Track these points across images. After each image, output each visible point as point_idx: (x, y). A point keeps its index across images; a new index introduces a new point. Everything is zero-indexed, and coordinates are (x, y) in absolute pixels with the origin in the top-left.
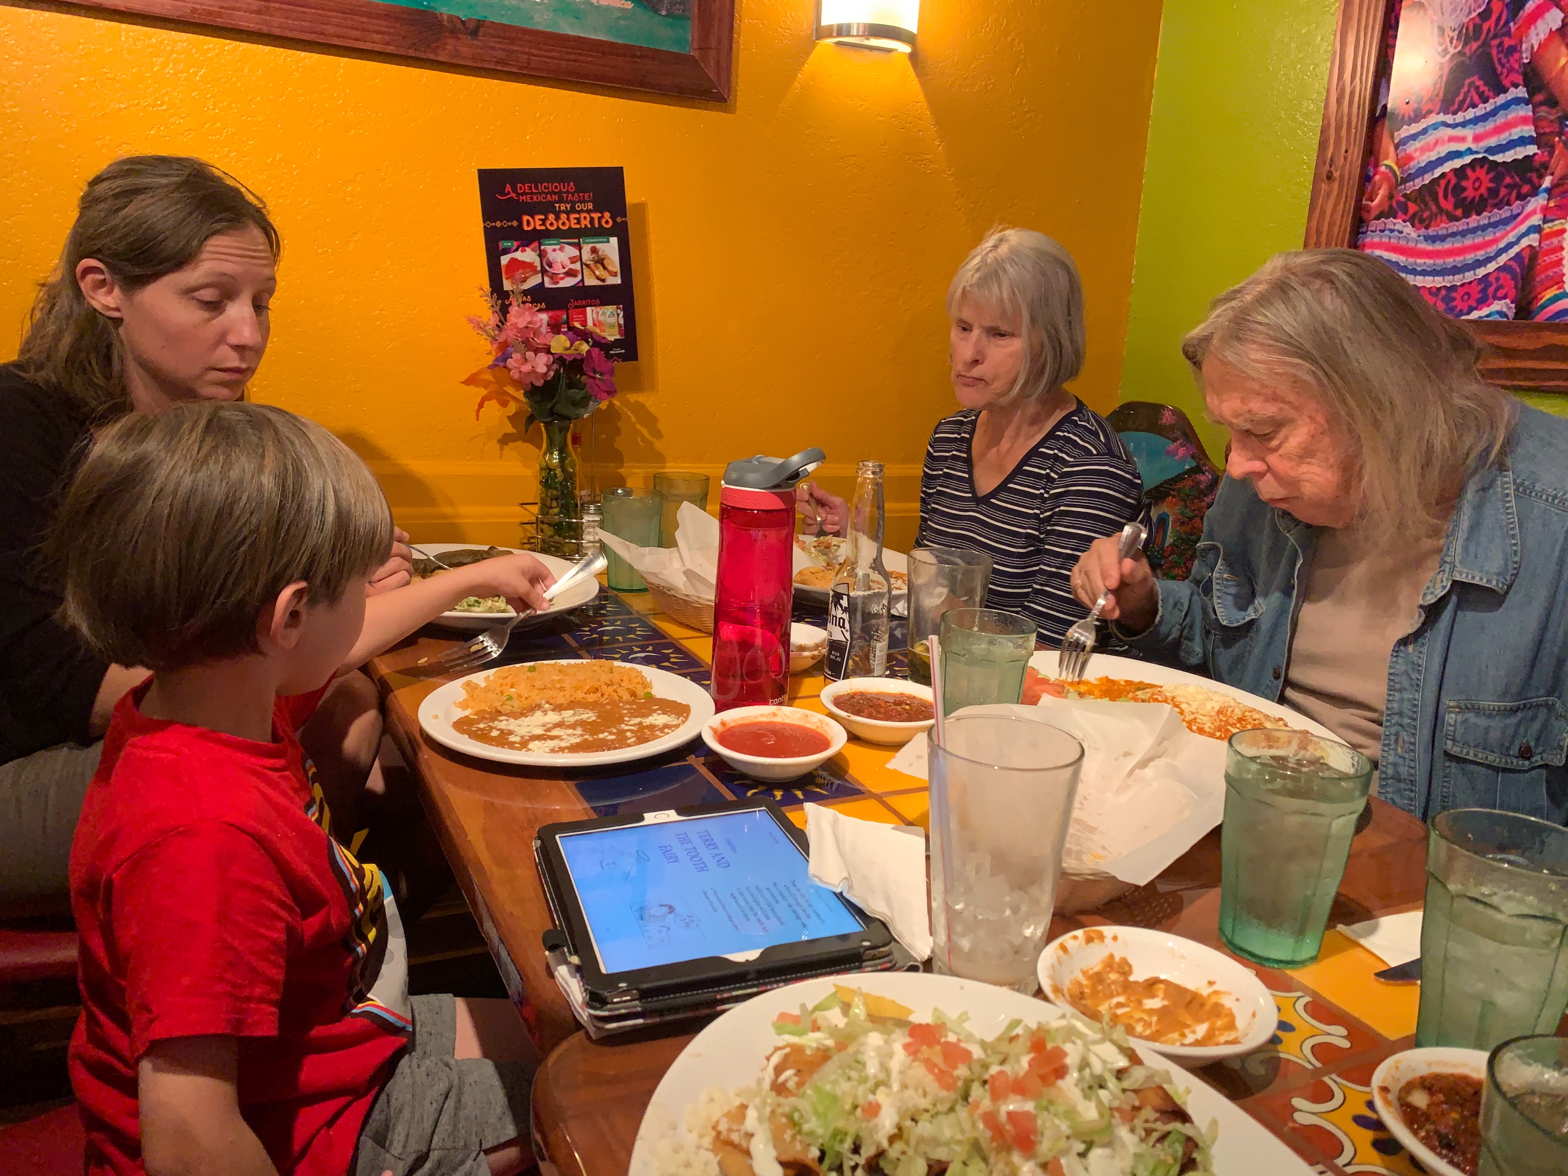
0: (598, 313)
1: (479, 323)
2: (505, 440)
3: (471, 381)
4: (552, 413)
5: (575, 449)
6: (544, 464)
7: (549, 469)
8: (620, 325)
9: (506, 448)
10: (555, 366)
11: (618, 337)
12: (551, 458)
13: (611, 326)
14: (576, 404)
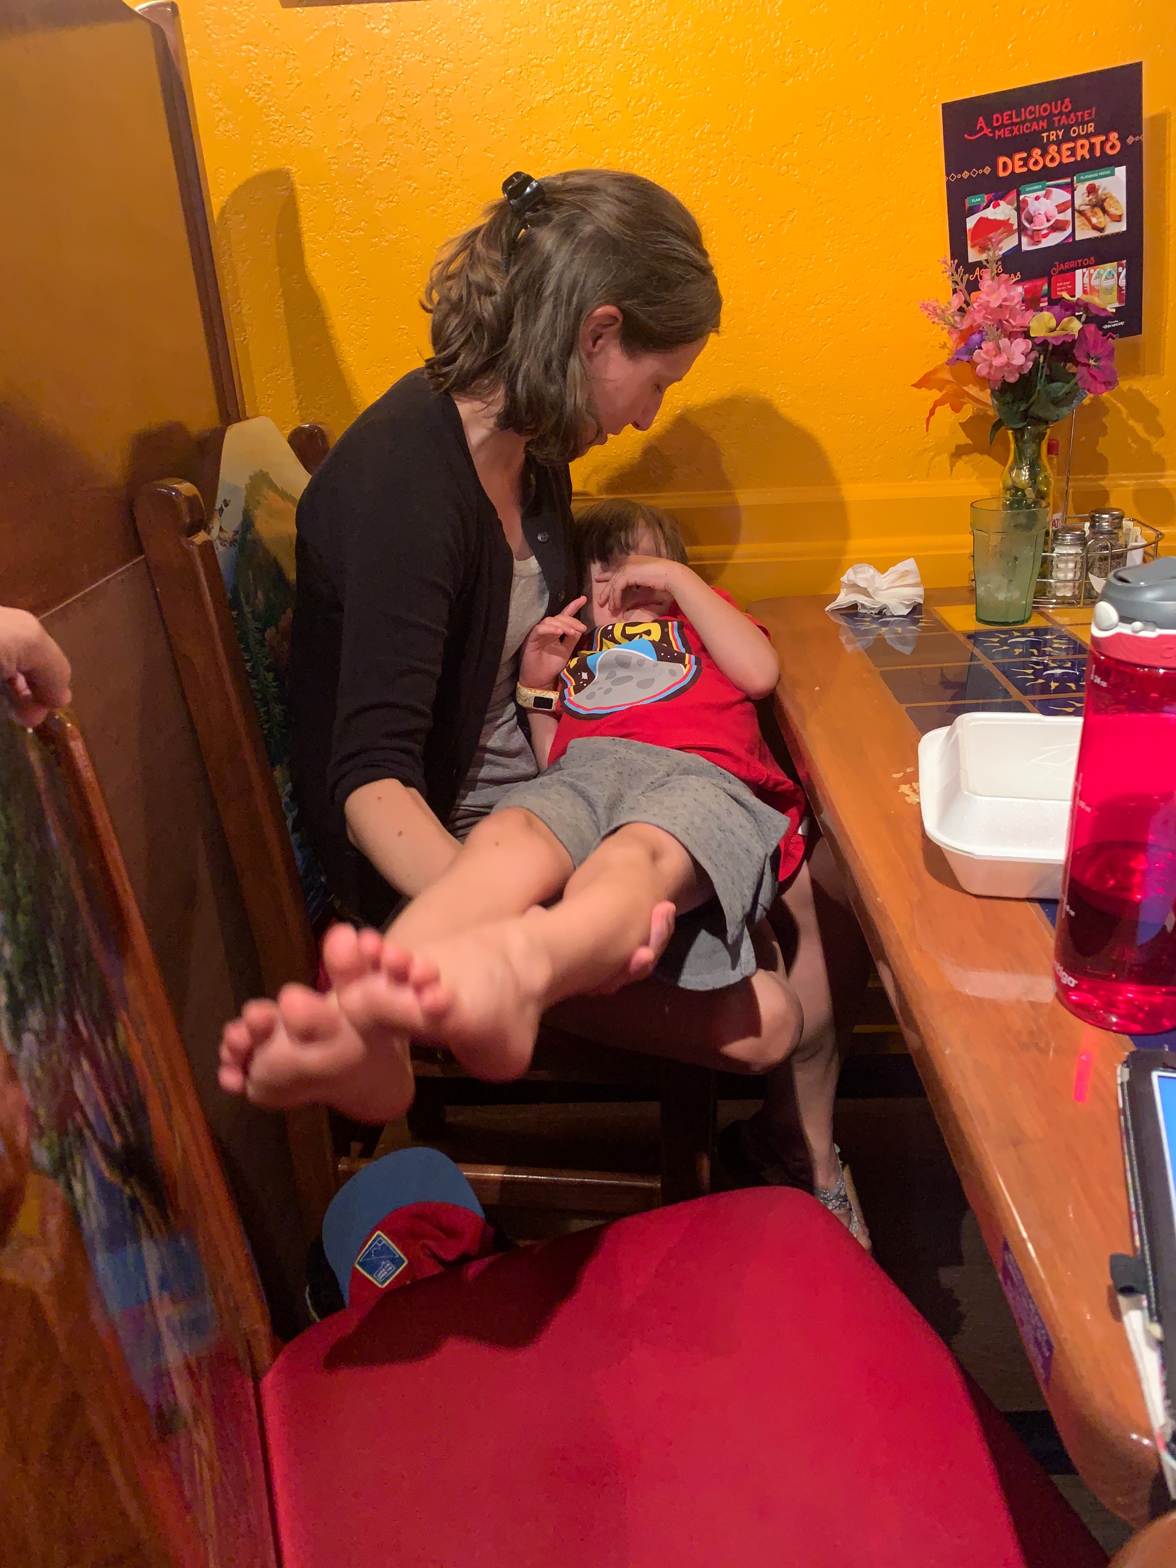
0: (1090, 275)
1: (935, 309)
2: (959, 452)
3: (923, 383)
4: (1025, 416)
5: (1050, 460)
6: (1010, 483)
7: (1016, 489)
8: (1120, 288)
9: (960, 463)
10: (1034, 355)
11: (1117, 305)
12: (1018, 476)
13: (1108, 291)
14: (1057, 402)
